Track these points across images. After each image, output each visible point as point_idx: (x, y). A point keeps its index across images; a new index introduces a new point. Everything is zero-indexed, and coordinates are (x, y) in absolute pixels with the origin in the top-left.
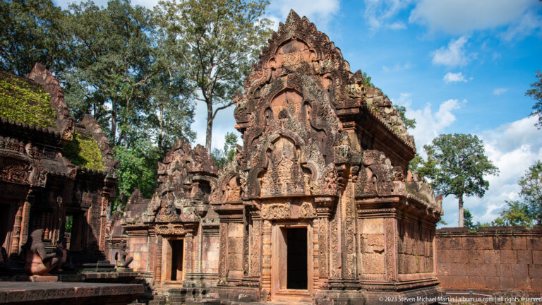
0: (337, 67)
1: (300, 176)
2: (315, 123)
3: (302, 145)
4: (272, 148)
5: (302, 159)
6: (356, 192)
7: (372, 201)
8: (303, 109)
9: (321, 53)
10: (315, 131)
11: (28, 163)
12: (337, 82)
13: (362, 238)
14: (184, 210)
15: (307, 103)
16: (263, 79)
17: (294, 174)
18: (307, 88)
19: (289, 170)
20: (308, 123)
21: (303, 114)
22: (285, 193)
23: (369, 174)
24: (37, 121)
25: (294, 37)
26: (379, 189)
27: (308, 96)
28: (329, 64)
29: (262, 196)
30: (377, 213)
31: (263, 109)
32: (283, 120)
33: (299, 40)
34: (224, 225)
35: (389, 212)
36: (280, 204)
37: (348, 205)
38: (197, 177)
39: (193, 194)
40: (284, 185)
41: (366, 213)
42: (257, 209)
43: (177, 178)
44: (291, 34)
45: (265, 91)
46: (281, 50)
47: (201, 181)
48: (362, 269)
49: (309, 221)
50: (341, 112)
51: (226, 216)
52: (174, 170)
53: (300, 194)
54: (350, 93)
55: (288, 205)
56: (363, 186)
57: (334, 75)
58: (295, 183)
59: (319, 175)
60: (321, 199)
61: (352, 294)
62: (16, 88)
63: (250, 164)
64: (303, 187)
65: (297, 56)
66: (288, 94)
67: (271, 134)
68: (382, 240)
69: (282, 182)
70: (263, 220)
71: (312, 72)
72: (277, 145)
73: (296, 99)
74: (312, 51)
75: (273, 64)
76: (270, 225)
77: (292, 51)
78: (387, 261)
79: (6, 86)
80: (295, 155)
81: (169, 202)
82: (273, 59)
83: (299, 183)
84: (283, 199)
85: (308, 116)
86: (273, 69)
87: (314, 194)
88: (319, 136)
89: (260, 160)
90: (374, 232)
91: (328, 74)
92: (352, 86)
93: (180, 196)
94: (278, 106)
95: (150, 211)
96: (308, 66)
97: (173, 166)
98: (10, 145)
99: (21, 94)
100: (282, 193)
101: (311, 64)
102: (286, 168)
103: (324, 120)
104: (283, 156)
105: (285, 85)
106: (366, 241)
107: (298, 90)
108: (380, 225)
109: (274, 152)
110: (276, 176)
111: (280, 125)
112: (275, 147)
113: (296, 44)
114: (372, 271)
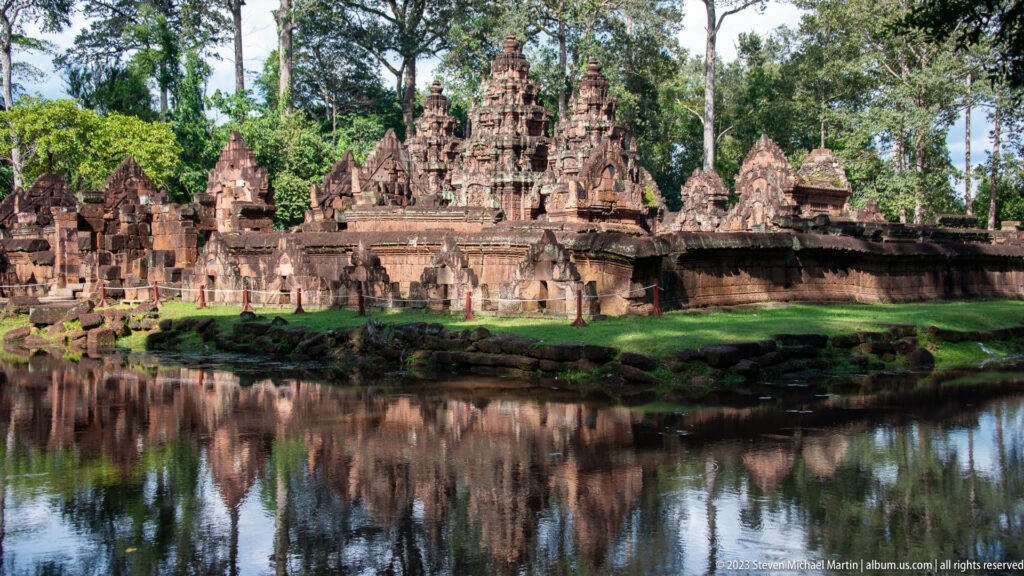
2: (772, 195)
3: (767, 206)
4: (752, 206)
5: (766, 212)
10: (772, 199)
12: (784, 175)
14: (704, 223)
15: (769, 184)
16: (749, 169)
20: (769, 194)
21: (767, 190)
27: (770, 181)
28: (780, 165)
32: (759, 193)
38: (712, 198)
39: (709, 210)
43: (697, 198)
44: (762, 148)
45: (750, 176)
46: (758, 155)
47: (715, 201)
52: (694, 193)
57: (783, 170)
63: (743, 213)
65: (765, 158)
71: (772, 168)
73: (764, 182)
74: (772, 157)
75: (754, 162)
77: (763, 156)
81: (692, 217)
86: (754, 164)
88: (774, 201)
89: (747, 211)
91: (780, 170)
93: (700, 213)
94: (756, 185)
95: (677, 224)
96: (770, 165)
97: (693, 189)
102: (759, 216)
103: (776, 193)
104: (758, 210)
109: (754, 208)
110: (754, 219)
112: (754, 206)
113: (765, 153)
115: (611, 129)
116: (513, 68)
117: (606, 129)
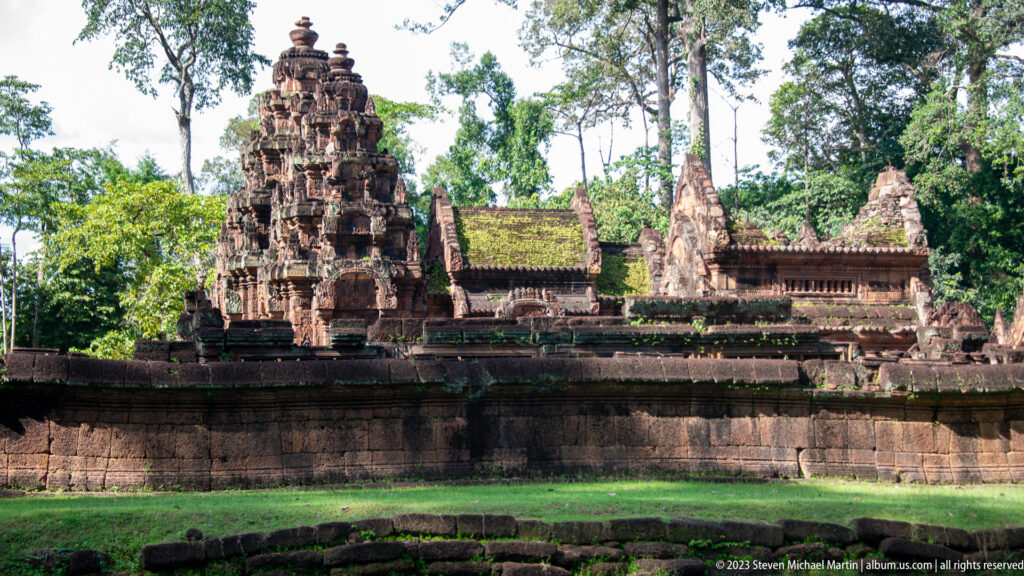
11: (544, 307)
24: (564, 260)
62: (547, 228)
75: (680, 208)
77: (688, 195)
79: (535, 231)
98: (526, 294)
99: (551, 234)
115: (335, 166)
116: (289, 75)
117: (326, 167)
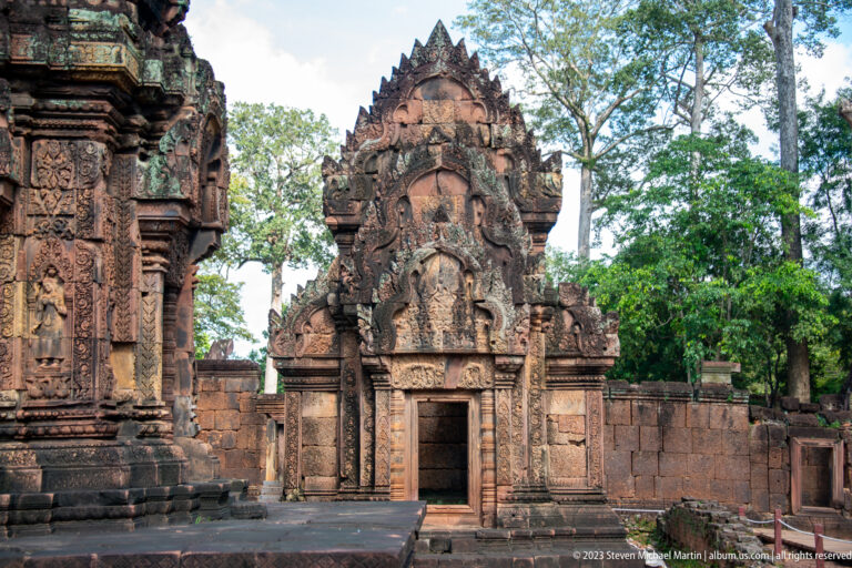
0: (520, 139)
1: (469, 321)
2: (492, 234)
3: (478, 270)
4: (420, 270)
5: (475, 293)
6: (548, 349)
7: (571, 362)
8: (468, 206)
9: (495, 112)
10: (490, 247)
12: (523, 166)
13: (550, 421)
15: (477, 197)
16: (384, 140)
17: (458, 316)
18: (478, 172)
19: (449, 310)
20: (477, 231)
21: (468, 216)
22: (440, 346)
23: (568, 320)
25: (445, 74)
26: (584, 346)
27: (479, 186)
28: (507, 132)
29: (398, 350)
30: (575, 381)
31: (395, 198)
32: (442, 225)
33: (453, 80)
34: (293, 395)
35: (596, 381)
36: (426, 365)
37: (534, 370)
40: (439, 335)
41: (557, 382)
42: (387, 372)
44: (439, 68)
46: (419, 92)
48: (549, 470)
49: (477, 392)
50: (529, 217)
51: (299, 379)
53: (469, 350)
54: (545, 186)
55: (440, 366)
56: (559, 338)
57: (517, 152)
58: (460, 332)
59: (506, 322)
60: (507, 360)
61: (545, 509)
63: (379, 296)
64: (473, 338)
65: (448, 108)
66: (442, 178)
67: (419, 246)
68: (580, 425)
69: (435, 328)
70: (393, 391)
71: (476, 141)
72: (428, 267)
73: (455, 188)
74: (478, 105)
75: (404, 116)
76: (403, 397)
77: (439, 97)
78: (588, 457)
80: (461, 285)
82: (404, 107)
83: (466, 333)
84: (433, 356)
85: (477, 220)
86: (403, 125)
87: (496, 351)
88: (498, 256)
89: (398, 289)
90: (570, 412)
91: (507, 151)
92: (548, 176)
94: (422, 197)
96: (468, 130)
100: (436, 346)
101: (475, 127)
102: (442, 307)
103: (506, 229)
104: (439, 285)
105: (439, 163)
106: (555, 425)
107: (463, 174)
108: (579, 401)
109: (423, 278)
110: (423, 319)
111: (437, 232)
112: (424, 270)
113: (447, 86)
114: (565, 472)
